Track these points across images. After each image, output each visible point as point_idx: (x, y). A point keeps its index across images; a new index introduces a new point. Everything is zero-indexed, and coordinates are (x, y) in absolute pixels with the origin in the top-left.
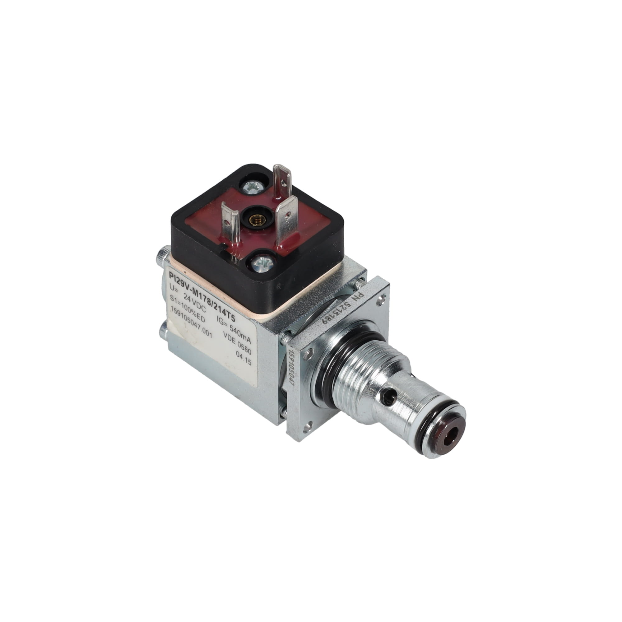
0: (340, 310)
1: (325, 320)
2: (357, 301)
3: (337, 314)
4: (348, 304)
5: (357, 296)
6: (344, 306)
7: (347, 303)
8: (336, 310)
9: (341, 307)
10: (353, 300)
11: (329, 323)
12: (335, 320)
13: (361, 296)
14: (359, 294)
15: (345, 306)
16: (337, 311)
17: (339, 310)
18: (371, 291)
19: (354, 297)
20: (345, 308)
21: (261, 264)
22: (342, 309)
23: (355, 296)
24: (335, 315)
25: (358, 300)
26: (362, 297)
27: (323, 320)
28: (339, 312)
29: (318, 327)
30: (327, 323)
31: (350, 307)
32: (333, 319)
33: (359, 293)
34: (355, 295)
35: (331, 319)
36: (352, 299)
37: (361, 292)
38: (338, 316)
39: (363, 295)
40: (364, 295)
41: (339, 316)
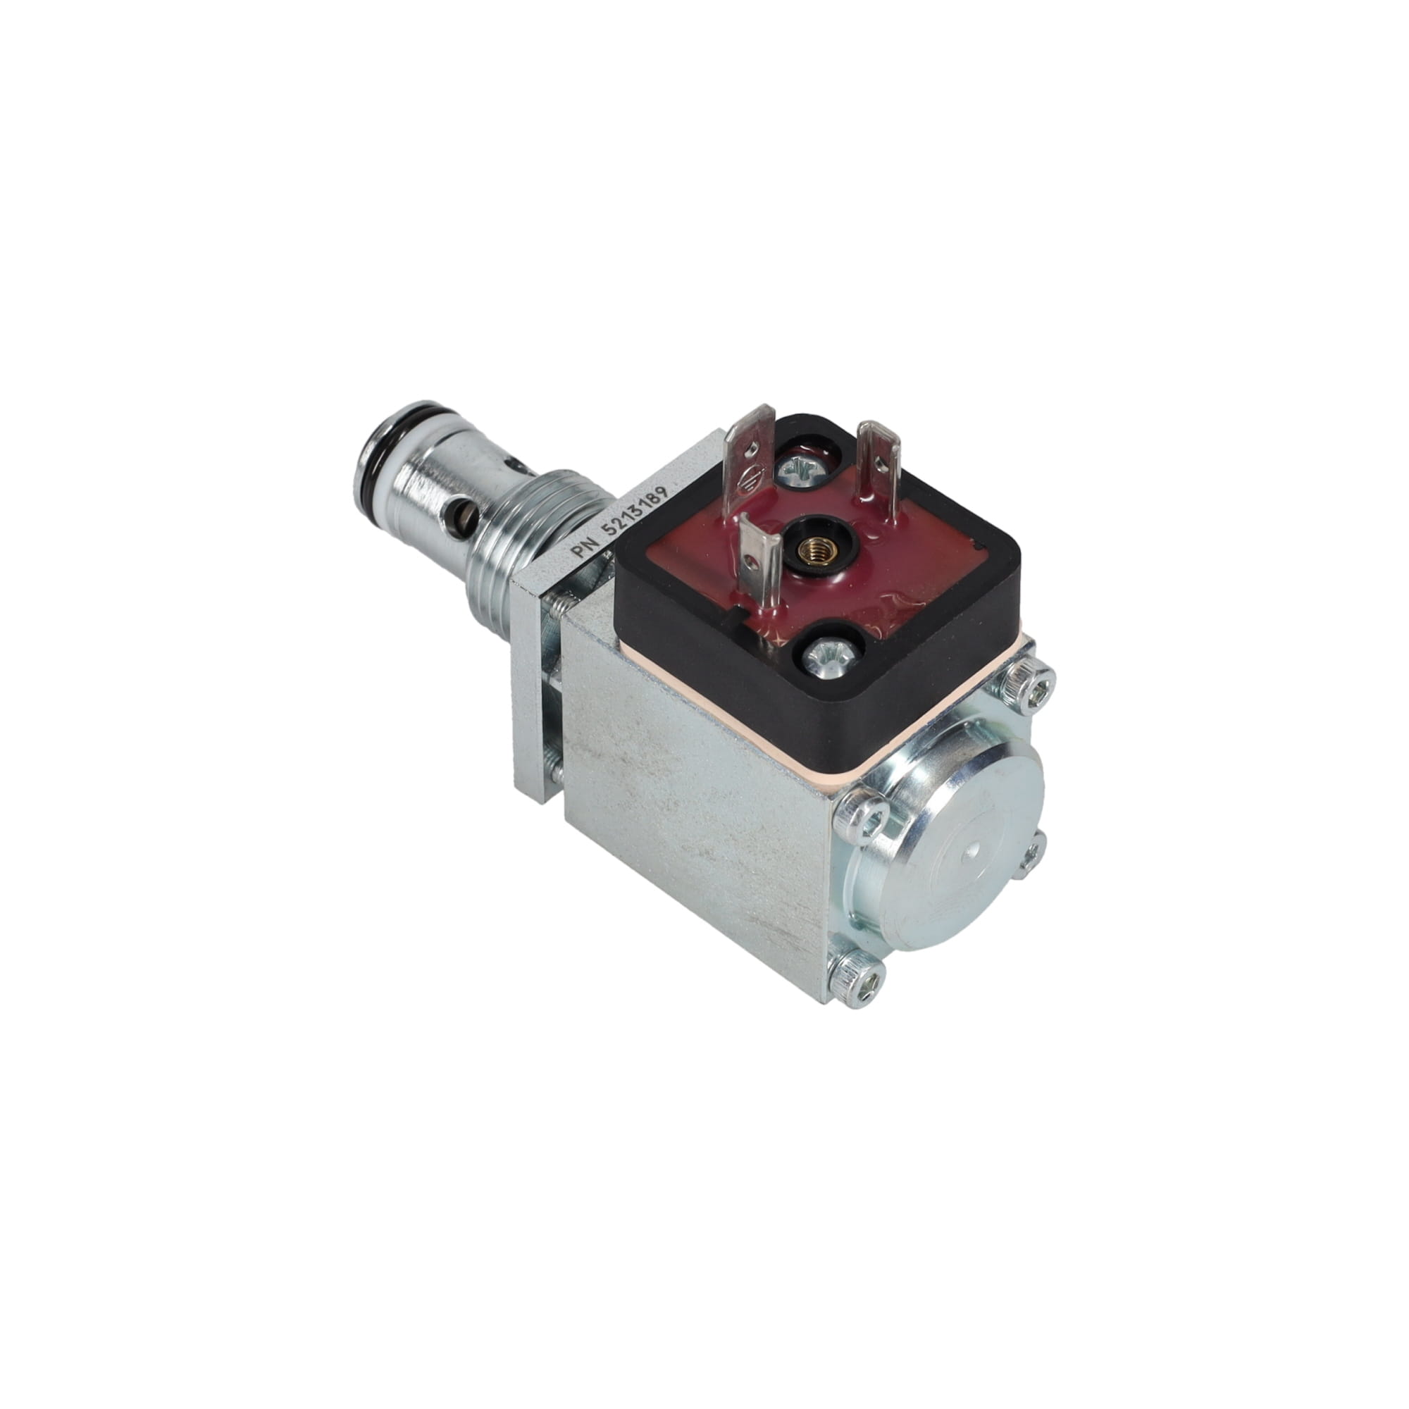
0: (625, 517)
1: (661, 496)
2: (588, 538)
3: (633, 508)
4: (607, 530)
5: (586, 549)
6: (616, 526)
7: (610, 534)
8: (635, 517)
9: (623, 524)
10: (597, 541)
11: (652, 487)
12: (639, 494)
13: (577, 550)
14: (581, 554)
15: (615, 528)
16: (633, 515)
17: (629, 518)
18: (555, 560)
19: (593, 547)
20: (616, 521)
21: (794, 472)
22: (621, 519)
23: (591, 549)
24: (637, 506)
25: (585, 540)
26: (576, 547)
27: (666, 496)
28: (629, 512)
29: (678, 481)
30: (657, 489)
31: (603, 525)
32: (643, 498)
33: (581, 557)
34: (590, 552)
35: (647, 496)
36: (600, 543)
37: (579, 558)
38: (632, 504)
39: (573, 550)
40: (571, 552)
41: (630, 505)
